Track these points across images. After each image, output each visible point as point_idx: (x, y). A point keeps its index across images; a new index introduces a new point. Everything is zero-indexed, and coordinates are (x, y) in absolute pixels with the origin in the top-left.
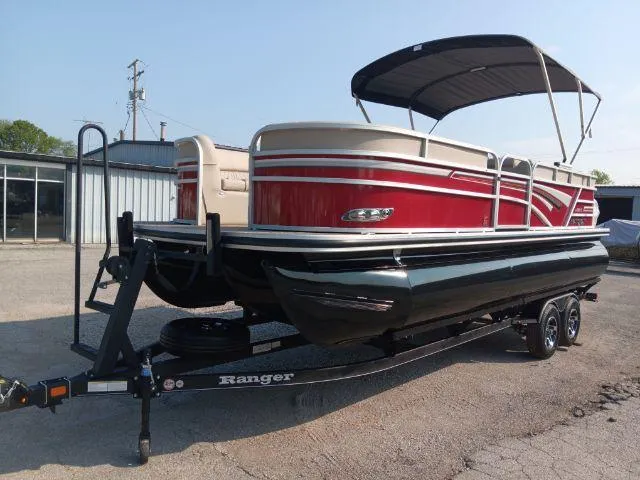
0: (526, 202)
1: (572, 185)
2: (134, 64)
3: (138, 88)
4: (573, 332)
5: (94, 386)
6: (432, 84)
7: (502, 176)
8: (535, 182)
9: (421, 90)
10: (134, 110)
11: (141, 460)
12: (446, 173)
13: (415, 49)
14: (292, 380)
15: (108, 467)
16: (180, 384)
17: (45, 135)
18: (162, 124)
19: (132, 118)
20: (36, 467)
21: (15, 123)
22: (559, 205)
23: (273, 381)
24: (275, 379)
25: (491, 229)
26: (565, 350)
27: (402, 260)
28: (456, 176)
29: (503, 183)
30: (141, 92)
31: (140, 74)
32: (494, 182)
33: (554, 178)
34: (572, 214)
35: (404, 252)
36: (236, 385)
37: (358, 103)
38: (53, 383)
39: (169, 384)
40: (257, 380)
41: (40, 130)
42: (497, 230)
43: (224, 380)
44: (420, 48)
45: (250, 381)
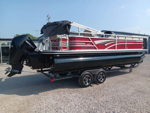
2: (48, 16)
17: (32, 36)
31: (49, 18)
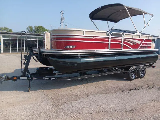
0: (121, 43)
1: (141, 38)
2: (62, 12)
3: (63, 17)
4: (143, 75)
5: (21, 78)
6: (111, 15)
7: (111, 38)
8: (124, 38)
9: (109, 16)
10: (62, 23)
11: (29, 91)
12: (92, 38)
13: (100, 8)
14: (57, 79)
15: (23, 92)
16: (36, 78)
18: (66, 26)
19: (61, 25)
20: (12, 91)
21: (39, 27)
22: (136, 44)
23: (53, 79)
24: (54, 79)
25: (108, 50)
26: (139, 79)
27: (80, 56)
28: (95, 38)
29: (111, 39)
30: (63, 18)
31: (63, 14)
32: (109, 39)
33: (133, 37)
34: (141, 46)
35: (81, 55)
36: (46, 79)
37: (92, 21)
38: (15, 77)
39: (34, 78)
40: (50, 79)
41: (44, 28)
42: (110, 50)
43: (44, 78)
44: (101, 8)
45: (49, 79)
